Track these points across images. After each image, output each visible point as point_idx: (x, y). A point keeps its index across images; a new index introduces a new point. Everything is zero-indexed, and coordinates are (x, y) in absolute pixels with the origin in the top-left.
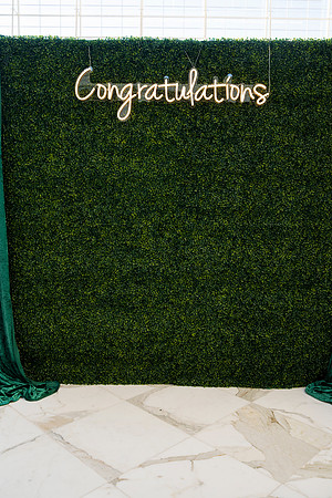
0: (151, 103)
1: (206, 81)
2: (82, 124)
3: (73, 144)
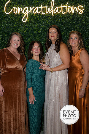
0: (36, 15)
1: (58, 5)
2: (8, 24)
3: (4, 33)
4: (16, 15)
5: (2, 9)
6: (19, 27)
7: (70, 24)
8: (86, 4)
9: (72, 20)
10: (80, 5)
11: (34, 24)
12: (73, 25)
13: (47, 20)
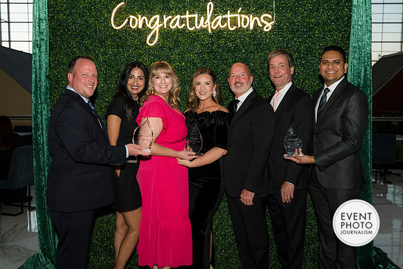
0: (175, 31)
1: (221, 12)
2: (118, 48)
3: (110, 66)
4: (134, 30)
5: (106, 18)
6: (141, 55)
7: (246, 51)
8: (277, 12)
9: (250, 43)
10: (266, 13)
11: (170, 49)
12: (251, 52)
13: (197, 41)
